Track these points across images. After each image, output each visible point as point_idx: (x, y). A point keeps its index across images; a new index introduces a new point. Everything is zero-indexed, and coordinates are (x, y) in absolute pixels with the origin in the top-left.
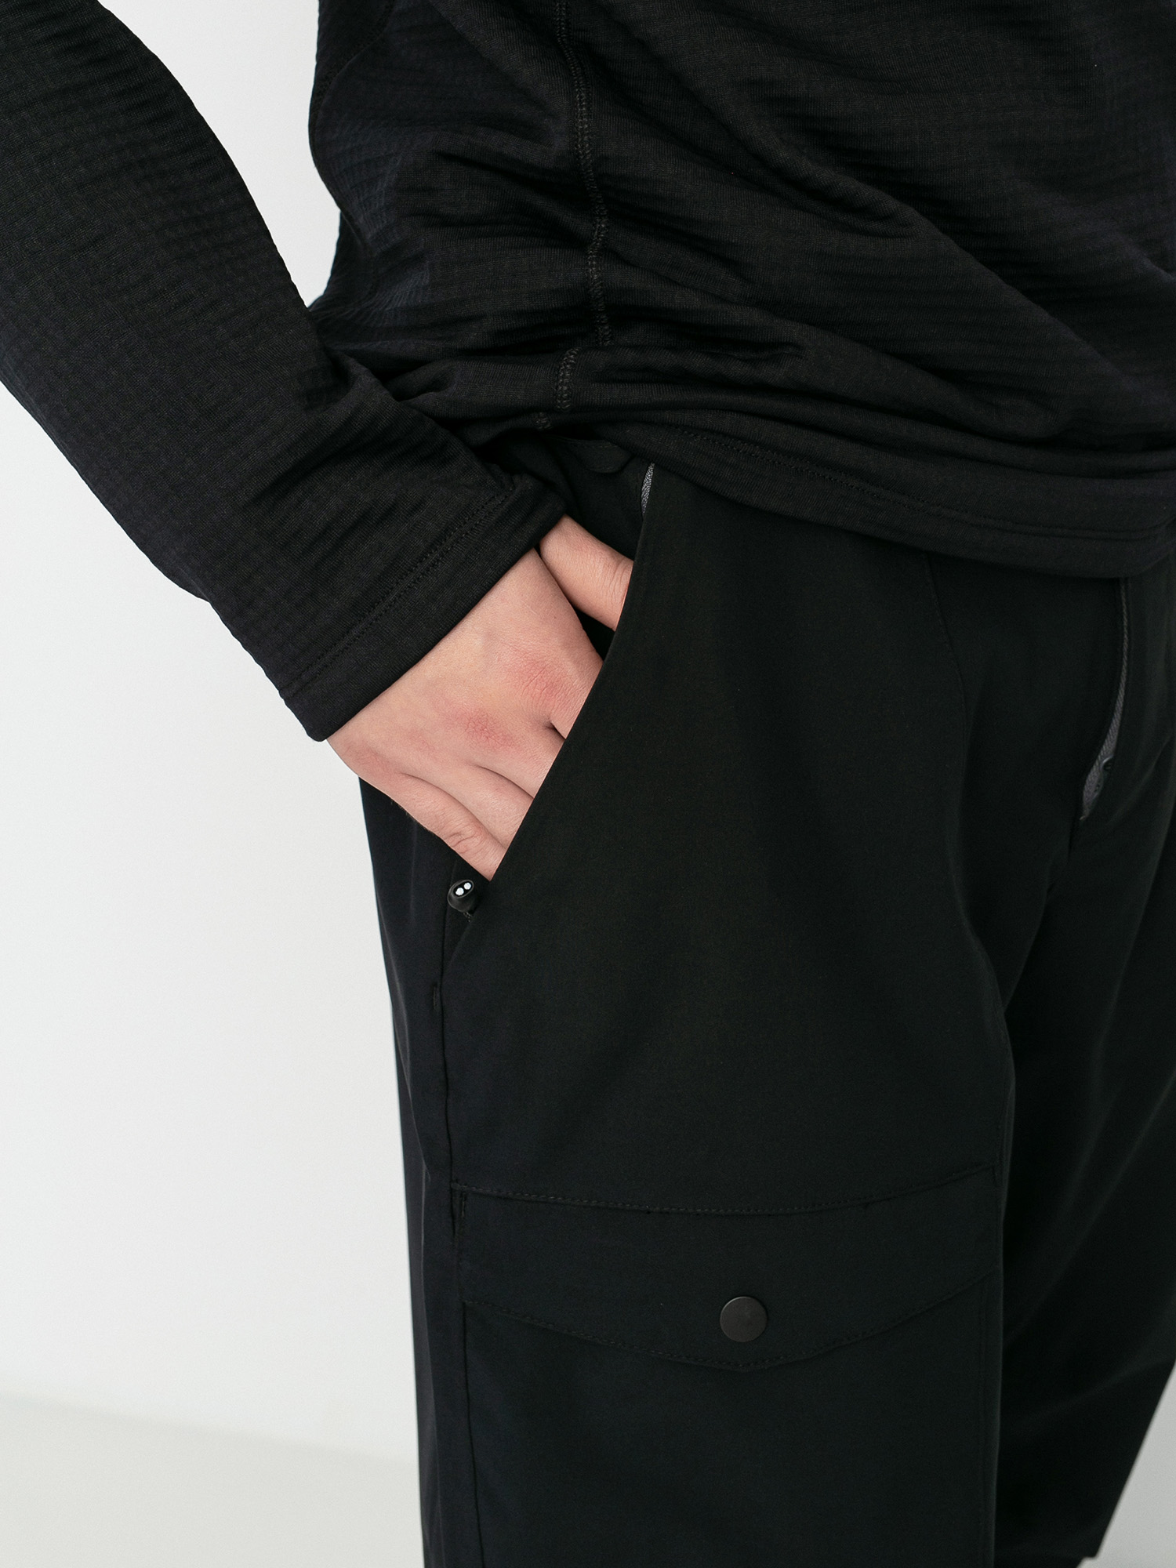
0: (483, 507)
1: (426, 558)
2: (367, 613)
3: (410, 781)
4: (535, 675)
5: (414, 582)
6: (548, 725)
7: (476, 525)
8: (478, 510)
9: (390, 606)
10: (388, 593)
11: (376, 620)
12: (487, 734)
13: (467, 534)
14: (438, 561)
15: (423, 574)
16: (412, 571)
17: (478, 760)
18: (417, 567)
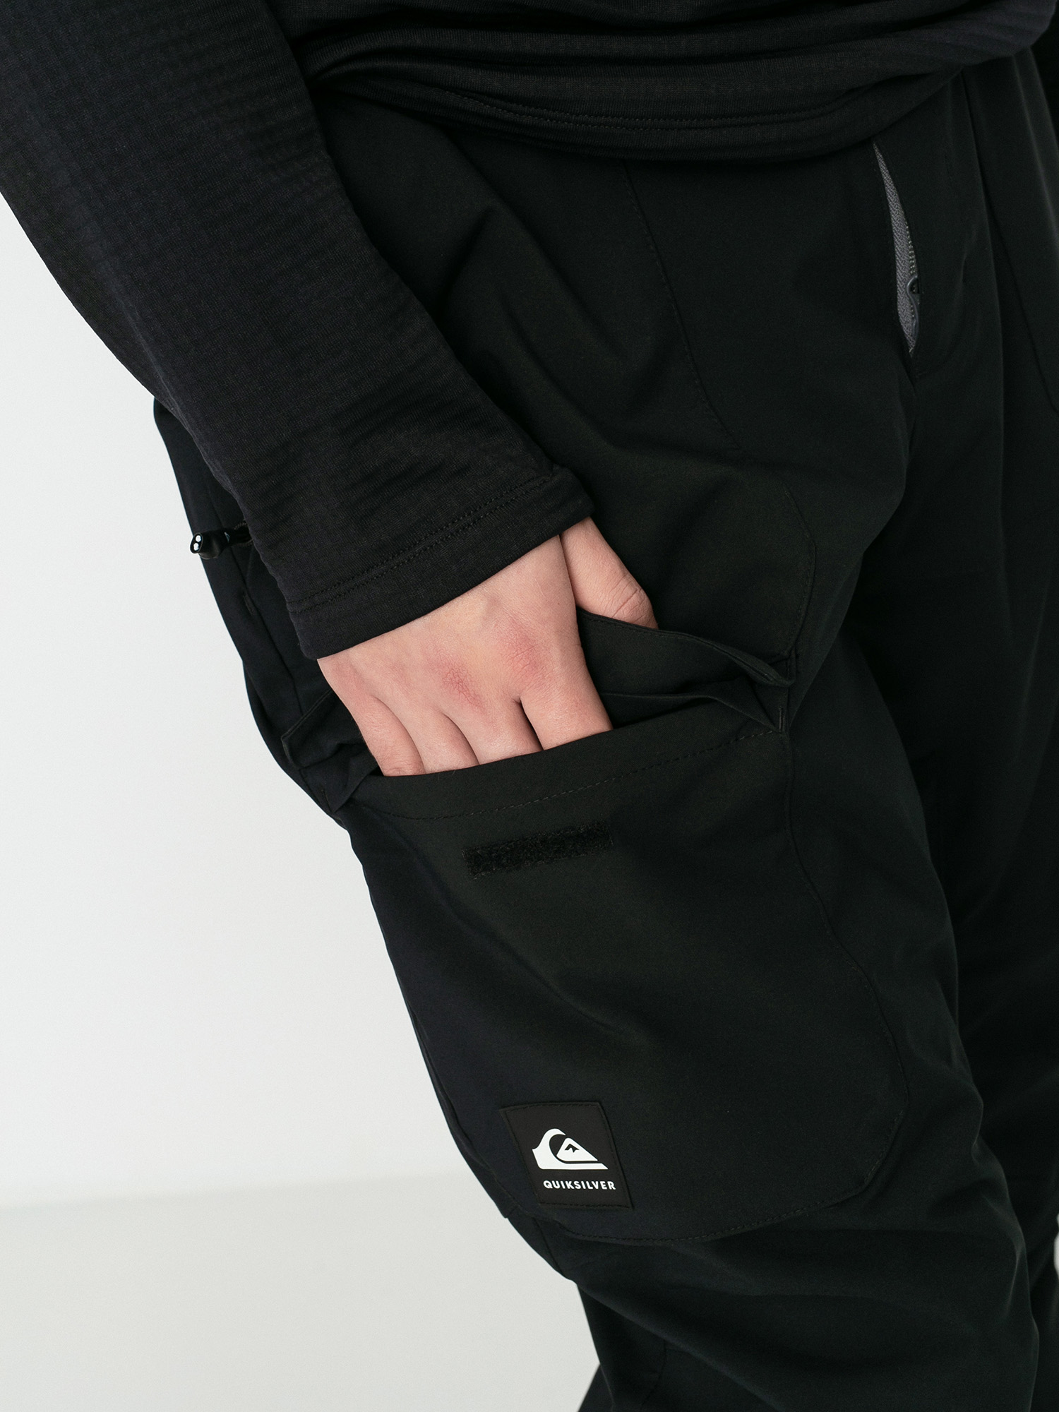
0: (521, 485)
1: (459, 520)
2: (391, 558)
3: (376, 705)
4: (523, 650)
5: (442, 540)
6: (517, 700)
7: (512, 500)
8: (517, 487)
9: (414, 556)
10: (415, 545)
11: (398, 566)
12: (460, 689)
13: (501, 506)
14: (469, 525)
15: (452, 534)
16: (442, 529)
17: (445, 708)
18: (448, 526)
